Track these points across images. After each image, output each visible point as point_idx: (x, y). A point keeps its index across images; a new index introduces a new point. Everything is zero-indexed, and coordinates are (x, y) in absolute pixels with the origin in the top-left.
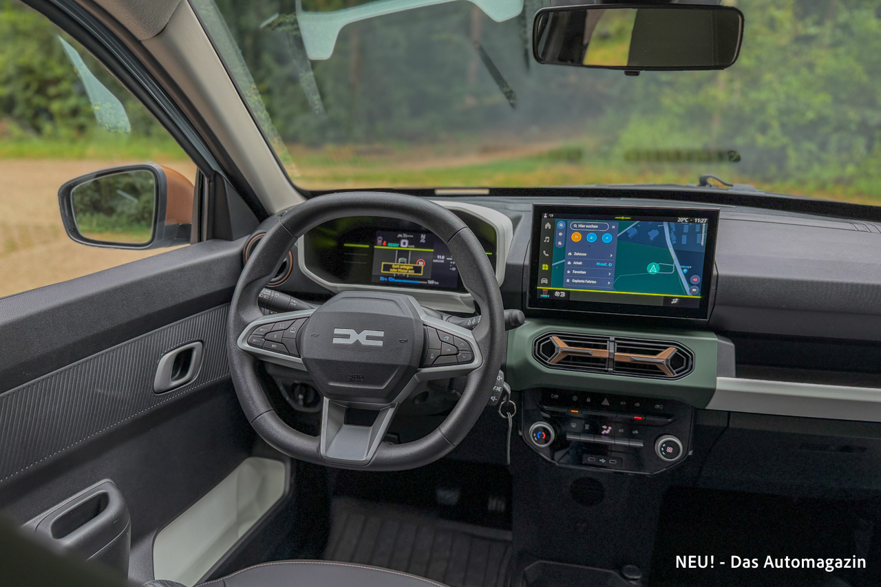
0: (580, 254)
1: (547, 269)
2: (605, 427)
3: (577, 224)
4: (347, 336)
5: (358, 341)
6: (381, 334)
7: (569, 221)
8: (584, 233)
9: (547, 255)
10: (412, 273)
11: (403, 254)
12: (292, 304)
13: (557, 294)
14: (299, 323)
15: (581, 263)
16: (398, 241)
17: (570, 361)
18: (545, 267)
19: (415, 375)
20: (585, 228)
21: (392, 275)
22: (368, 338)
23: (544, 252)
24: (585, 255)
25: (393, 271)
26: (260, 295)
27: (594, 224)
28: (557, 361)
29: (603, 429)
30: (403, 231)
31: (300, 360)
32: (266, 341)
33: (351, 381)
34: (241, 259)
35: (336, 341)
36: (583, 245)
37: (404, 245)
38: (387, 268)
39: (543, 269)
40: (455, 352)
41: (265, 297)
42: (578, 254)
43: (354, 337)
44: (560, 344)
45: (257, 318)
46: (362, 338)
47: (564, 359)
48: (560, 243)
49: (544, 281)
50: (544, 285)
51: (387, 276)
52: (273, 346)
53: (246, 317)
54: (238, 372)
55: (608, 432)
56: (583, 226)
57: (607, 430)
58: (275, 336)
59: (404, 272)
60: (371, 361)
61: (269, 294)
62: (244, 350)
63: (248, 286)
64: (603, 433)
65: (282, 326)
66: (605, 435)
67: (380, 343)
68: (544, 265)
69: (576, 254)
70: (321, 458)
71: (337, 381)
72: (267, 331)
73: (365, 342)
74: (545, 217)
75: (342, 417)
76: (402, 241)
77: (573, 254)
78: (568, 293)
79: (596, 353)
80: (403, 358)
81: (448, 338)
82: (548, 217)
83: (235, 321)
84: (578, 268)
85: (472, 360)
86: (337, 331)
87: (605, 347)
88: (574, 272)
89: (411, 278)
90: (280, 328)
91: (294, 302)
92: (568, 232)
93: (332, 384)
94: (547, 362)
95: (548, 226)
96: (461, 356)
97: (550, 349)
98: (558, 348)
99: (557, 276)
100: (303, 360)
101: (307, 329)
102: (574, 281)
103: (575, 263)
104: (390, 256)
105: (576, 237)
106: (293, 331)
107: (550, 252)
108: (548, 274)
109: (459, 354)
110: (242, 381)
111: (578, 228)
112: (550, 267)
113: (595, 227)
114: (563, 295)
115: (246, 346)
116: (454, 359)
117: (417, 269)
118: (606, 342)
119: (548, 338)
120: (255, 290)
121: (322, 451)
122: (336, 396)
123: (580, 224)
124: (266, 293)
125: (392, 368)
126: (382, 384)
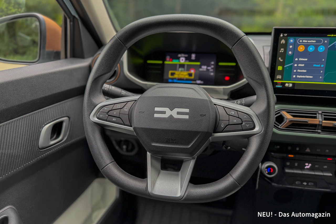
0: (303, 59)
1: (281, 69)
2: (307, 164)
3: (302, 40)
4: (164, 113)
5: (171, 115)
6: (187, 110)
7: (297, 38)
8: (307, 46)
9: (282, 60)
10: (187, 77)
11: (182, 66)
12: (122, 93)
13: (287, 85)
14: (130, 104)
15: (303, 65)
16: (178, 58)
17: (294, 126)
18: (280, 68)
19: (210, 138)
20: (307, 43)
21: (175, 79)
22: (178, 113)
23: (280, 58)
24: (306, 60)
25: (176, 76)
26: (103, 88)
27: (313, 40)
28: (286, 126)
29: (306, 166)
30: (181, 53)
31: (131, 128)
32: (109, 115)
33: (167, 142)
34: (90, 68)
35: (156, 115)
36: (305, 54)
37: (182, 60)
38: (173, 74)
39: (279, 69)
40: (241, 122)
41: (106, 89)
42: (302, 59)
43: (168, 113)
44: (288, 117)
45: (102, 101)
46: (174, 113)
47: (290, 125)
48: (290, 53)
49: (279, 77)
50: (279, 79)
51: (172, 79)
52: (114, 119)
53: (95, 101)
54: (91, 137)
55: (308, 167)
56: (306, 41)
57: (308, 166)
58: (115, 113)
59: (182, 77)
60: (181, 129)
61: (108, 87)
62: (94, 122)
63: (96, 80)
64: (306, 167)
65: (119, 106)
66: (307, 169)
67: (187, 117)
68: (279, 67)
69: (300, 59)
70: (149, 195)
71: (157, 142)
72: (109, 109)
73: (176, 116)
74: (281, 36)
75: (158, 165)
76: (181, 59)
77: (299, 59)
78: (294, 84)
79: (310, 121)
80: (204, 126)
81: (233, 113)
82: (284, 36)
83: (88, 103)
84: (301, 68)
85: (254, 128)
86: (157, 109)
87: (315, 117)
88: (299, 71)
89: (187, 80)
90: (118, 107)
91: (124, 92)
92: (296, 45)
93: (153, 144)
94: (279, 127)
95: (283, 41)
96: (245, 125)
97: (280, 119)
98: (287, 119)
99: (287, 74)
100: (134, 128)
101: (136, 108)
102: (298, 76)
103: (299, 65)
104: (174, 67)
105: (301, 49)
106: (126, 109)
107: (283, 58)
108: (281, 73)
109: (243, 124)
110: (94, 143)
111: (302, 42)
112: (283, 68)
113: (315, 41)
114: (291, 85)
115: (96, 120)
116: (239, 127)
117: (190, 75)
118: (316, 114)
119: (279, 113)
120: (101, 83)
121: (149, 190)
122: (156, 152)
123: (304, 40)
124: (106, 87)
125: (194, 134)
126: (188, 144)
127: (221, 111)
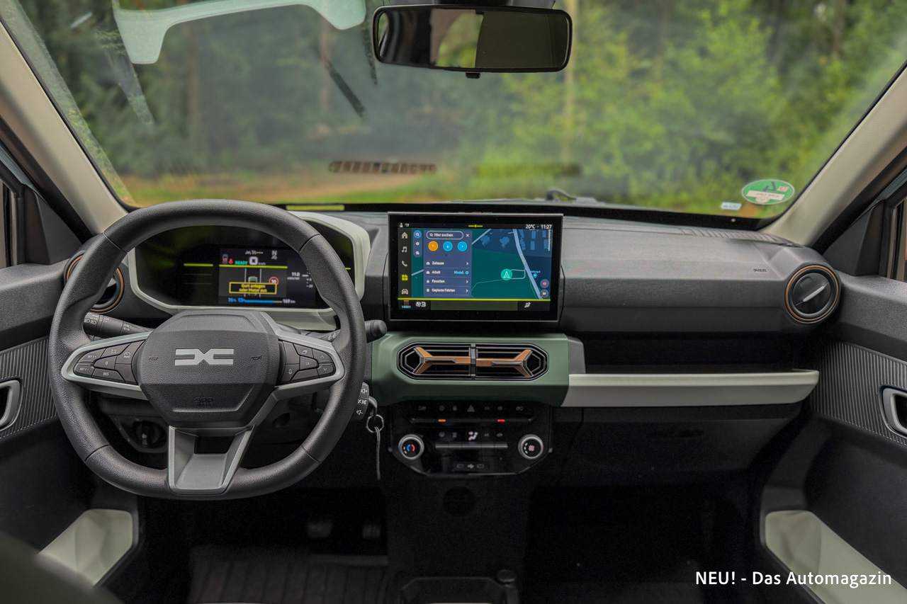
0: (438, 263)
1: (407, 279)
2: (471, 433)
3: (433, 233)
4: (192, 357)
5: (204, 361)
6: (231, 352)
7: (425, 230)
8: (441, 242)
9: (406, 265)
10: (265, 292)
11: (252, 272)
12: (125, 329)
13: (418, 304)
14: (134, 347)
15: (439, 272)
16: (246, 258)
17: (435, 370)
18: (405, 278)
19: (272, 394)
20: (441, 237)
21: (242, 296)
22: (216, 357)
23: (403, 262)
24: (443, 263)
25: (242, 291)
26: (85, 321)
27: (449, 233)
28: (423, 371)
29: (470, 436)
30: (250, 248)
31: (138, 388)
32: (96, 368)
33: (199, 406)
34: (62, 281)
35: (178, 363)
36: (440, 254)
37: (254, 262)
38: (236, 288)
39: (403, 279)
40: (316, 365)
41: (92, 322)
42: (436, 263)
43: (199, 357)
44: (424, 355)
45: (81, 344)
46: (209, 357)
47: (428, 369)
48: (418, 253)
49: (405, 292)
50: (405, 296)
51: (236, 297)
52: (105, 374)
53: (69, 343)
54: (65, 405)
55: (474, 438)
56: (439, 235)
57: (473, 436)
58: (106, 363)
59: (255, 292)
60: (221, 382)
61: (97, 319)
62: (69, 381)
63: (70, 309)
64: (470, 439)
65: (113, 351)
66: (472, 440)
67: (230, 362)
68: (403, 276)
69: (434, 263)
70: (170, 492)
71: (182, 407)
72: (96, 357)
73: (212, 362)
74: (401, 226)
75: (192, 447)
76: (251, 259)
77: (431, 263)
78: (428, 302)
79: (459, 360)
80: (257, 376)
81: (306, 351)
82: (404, 226)
83: (56, 348)
84: (436, 277)
85: (334, 372)
86: (179, 352)
87: (467, 354)
88: (434, 281)
89: (264, 297)
90: (112, 353)
91: (127, 326)
92: (424, 241)
93: (177, 411)
94: (413, 373)
95: (405, 235)
97: (414, 359)
98: (423, 358)
99: (417, 286)
100: (142, 386)
101: (143, 353)
102: (434, 290)
103: (433, 272)
104: (239, 275)
105: (433, 246)
106: (127, 356)
107: (408, 262)
108: (408, 285)
109: (320, 367)
110: (70, 415)
111: (434, 237)
112: (410, 277)
113: (450, 235)
114: (424, 305)
115: (72, 376)
116: (314, 373)
117: (270, 288)
118: (467, 349)
119: (412, 350)
120: (79, 313)
121: (171, 484)
122: (184, 425)
123: (436, 233)
124: (92, 318)
125: (245, 387)
126: (235, 406)
127: (288, 350)
